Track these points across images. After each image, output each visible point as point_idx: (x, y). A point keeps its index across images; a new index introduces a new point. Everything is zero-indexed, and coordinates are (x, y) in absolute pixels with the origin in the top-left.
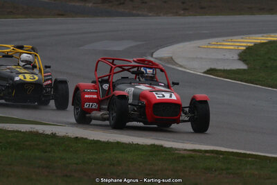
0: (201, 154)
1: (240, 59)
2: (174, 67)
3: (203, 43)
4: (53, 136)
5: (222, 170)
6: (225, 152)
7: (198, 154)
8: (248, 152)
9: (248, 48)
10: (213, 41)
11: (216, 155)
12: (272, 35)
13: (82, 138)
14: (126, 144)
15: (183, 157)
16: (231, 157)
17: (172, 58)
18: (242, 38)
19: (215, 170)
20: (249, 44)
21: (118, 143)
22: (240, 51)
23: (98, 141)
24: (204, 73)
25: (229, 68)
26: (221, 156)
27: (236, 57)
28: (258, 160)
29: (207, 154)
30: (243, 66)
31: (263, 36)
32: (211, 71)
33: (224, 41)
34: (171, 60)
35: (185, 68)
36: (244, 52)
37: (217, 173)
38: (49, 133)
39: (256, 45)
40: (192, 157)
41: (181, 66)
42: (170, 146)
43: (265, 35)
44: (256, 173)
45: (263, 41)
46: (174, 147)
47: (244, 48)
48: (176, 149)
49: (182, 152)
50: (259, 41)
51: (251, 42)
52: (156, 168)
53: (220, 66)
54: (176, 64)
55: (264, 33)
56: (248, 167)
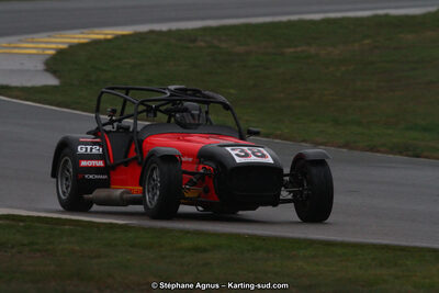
1: (47, 70)
5: (24, 245)
6: (28, 217)
9: (60, 52)
10: (4, 42)
12: (97, 30)
18: (49, 36)
19: (13, 247)
20: (61, 46)
22: (47, 57)
25: (29, 84)
26: (21, 224)
27: (41, 67)
28: (79, 228)
30: (52, 81)
31: (82, 33)
33: (21, 41)
36: (53, 58)
37: (14, 251)
39: (72, 47)
43: (86, 31)
44: (77, 248)
45: (82, 41)
47: (52, 52)
50: (76, 41)
51: (63, 43)
53: (15, 82)
55: (83, 28)
56: (64, 239)
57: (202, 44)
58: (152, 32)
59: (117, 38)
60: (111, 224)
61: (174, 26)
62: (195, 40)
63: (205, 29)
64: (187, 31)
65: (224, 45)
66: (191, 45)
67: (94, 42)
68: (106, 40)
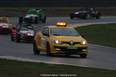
0: (58, 66)
4: (5, 59)
5: (65, 71)
8: (74, 65)
12: (83, 24)
13: (15, 60)
14: (31, 62)
15: (51, 67)
16: (69, 67)
18: (73, 25)
19: (63, 72)
20: (75, 27)
21: (28, 62)
23: (21, 61)
26: (65, 67)
28: (78, 68)
29: (60, 66)
38: (4, 58)
40: (55, 67)
42: (47, 63)
43: (81, 24)
44: (77, 72)
48: (49, 64)
50: (79, 26)
51: (76, 26)
52: (42, 71)
56: (74, 70)
59: (88, 25)
60: (85, 67)
62: (105, 26)
63: (108, 24)
64: (104, 24)
67: (83, 26)
68: (85, 26)
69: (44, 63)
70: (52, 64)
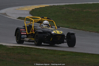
0: (16, 48)
1: (30, 14)
2: (6, 16)
3: (17, 8)
5: (24, 53)
6: (25, 47)
7: (15, 47)
9: (33, 10)
10: (20, 7)
11: (21, 48)
12: (41, 5)
15: (10, 49)
16: (27, 48)
17: (5, 13)
18: (31, 6)
19: (21, 53)
20: (33, 8)
24: (17, 18)
26: (23, 48)
27: (28, 13)
28: (36, 50)
29: (19, 48)
30: (31, 16)
32: (20, 18)
33: (24, 7)
34: (5, 14)
35: (10, 17)
36: (31, 11)
37: (22, 54)
39: (36, 9)
40: (13, 49)
41: (9, 16)
42: (5, 45)
43: (39, 5)
44: (36, 54)
45: (38, 7)
46: (6, 45)
47: (31, 10)
48: (7, 46)
49: (9, 47)
50: (37, 7)
53: (23, 16)
54: (7, 15)
55: (38, 4)
56: (33, 52)
57: (65, 9)
58: (54, 6)
59: (46, 7)
60: (44, 49)
61: (59, 4)
62: (63, 8)
63: (66, 5)
64: (62, 5)
65: (70, 9)
66: (62, 9)
67: (41, 8)
68: (43, 7)
69: (2, 45)
70: (11, 46)
